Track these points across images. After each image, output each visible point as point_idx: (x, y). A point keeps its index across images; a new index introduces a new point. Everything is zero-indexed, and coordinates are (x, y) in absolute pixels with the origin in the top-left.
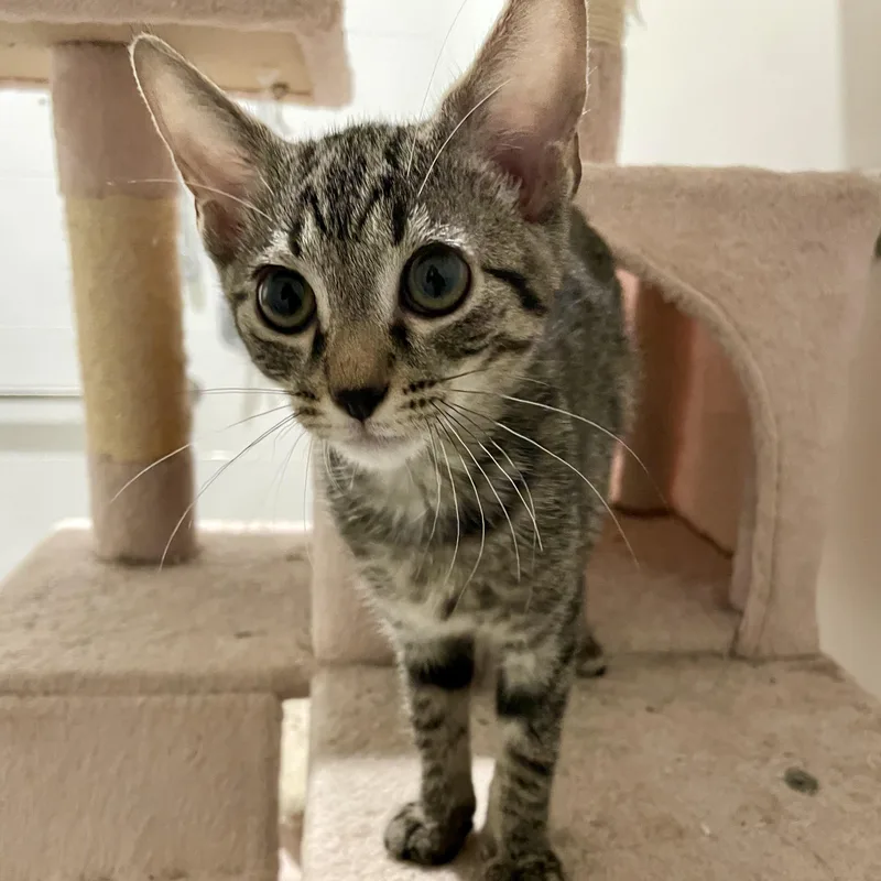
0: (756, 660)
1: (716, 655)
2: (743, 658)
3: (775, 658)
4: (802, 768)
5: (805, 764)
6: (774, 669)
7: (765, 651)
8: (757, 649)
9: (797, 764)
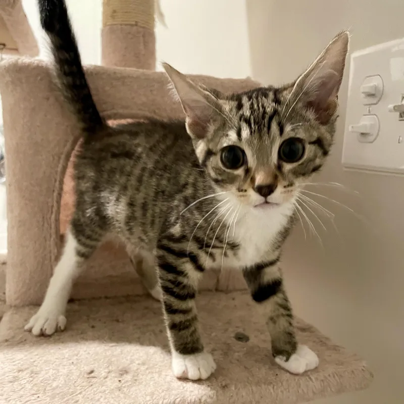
0: (227, 291)
1: (210, 290)
2: (222, 291)
3: (236, 290)
4: (242, 332)
5: (244, 330)
6: (234, 294)
7: (231, 288)
8: (227, 287)
9: (240, 330)
